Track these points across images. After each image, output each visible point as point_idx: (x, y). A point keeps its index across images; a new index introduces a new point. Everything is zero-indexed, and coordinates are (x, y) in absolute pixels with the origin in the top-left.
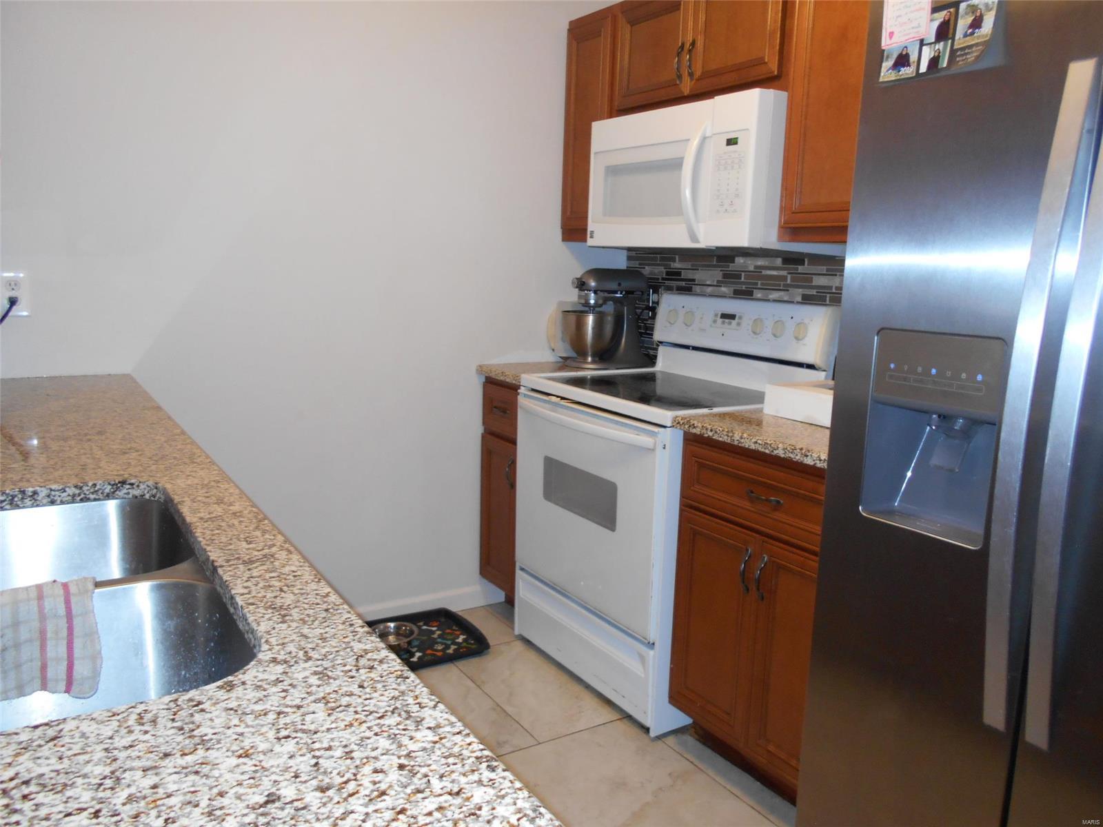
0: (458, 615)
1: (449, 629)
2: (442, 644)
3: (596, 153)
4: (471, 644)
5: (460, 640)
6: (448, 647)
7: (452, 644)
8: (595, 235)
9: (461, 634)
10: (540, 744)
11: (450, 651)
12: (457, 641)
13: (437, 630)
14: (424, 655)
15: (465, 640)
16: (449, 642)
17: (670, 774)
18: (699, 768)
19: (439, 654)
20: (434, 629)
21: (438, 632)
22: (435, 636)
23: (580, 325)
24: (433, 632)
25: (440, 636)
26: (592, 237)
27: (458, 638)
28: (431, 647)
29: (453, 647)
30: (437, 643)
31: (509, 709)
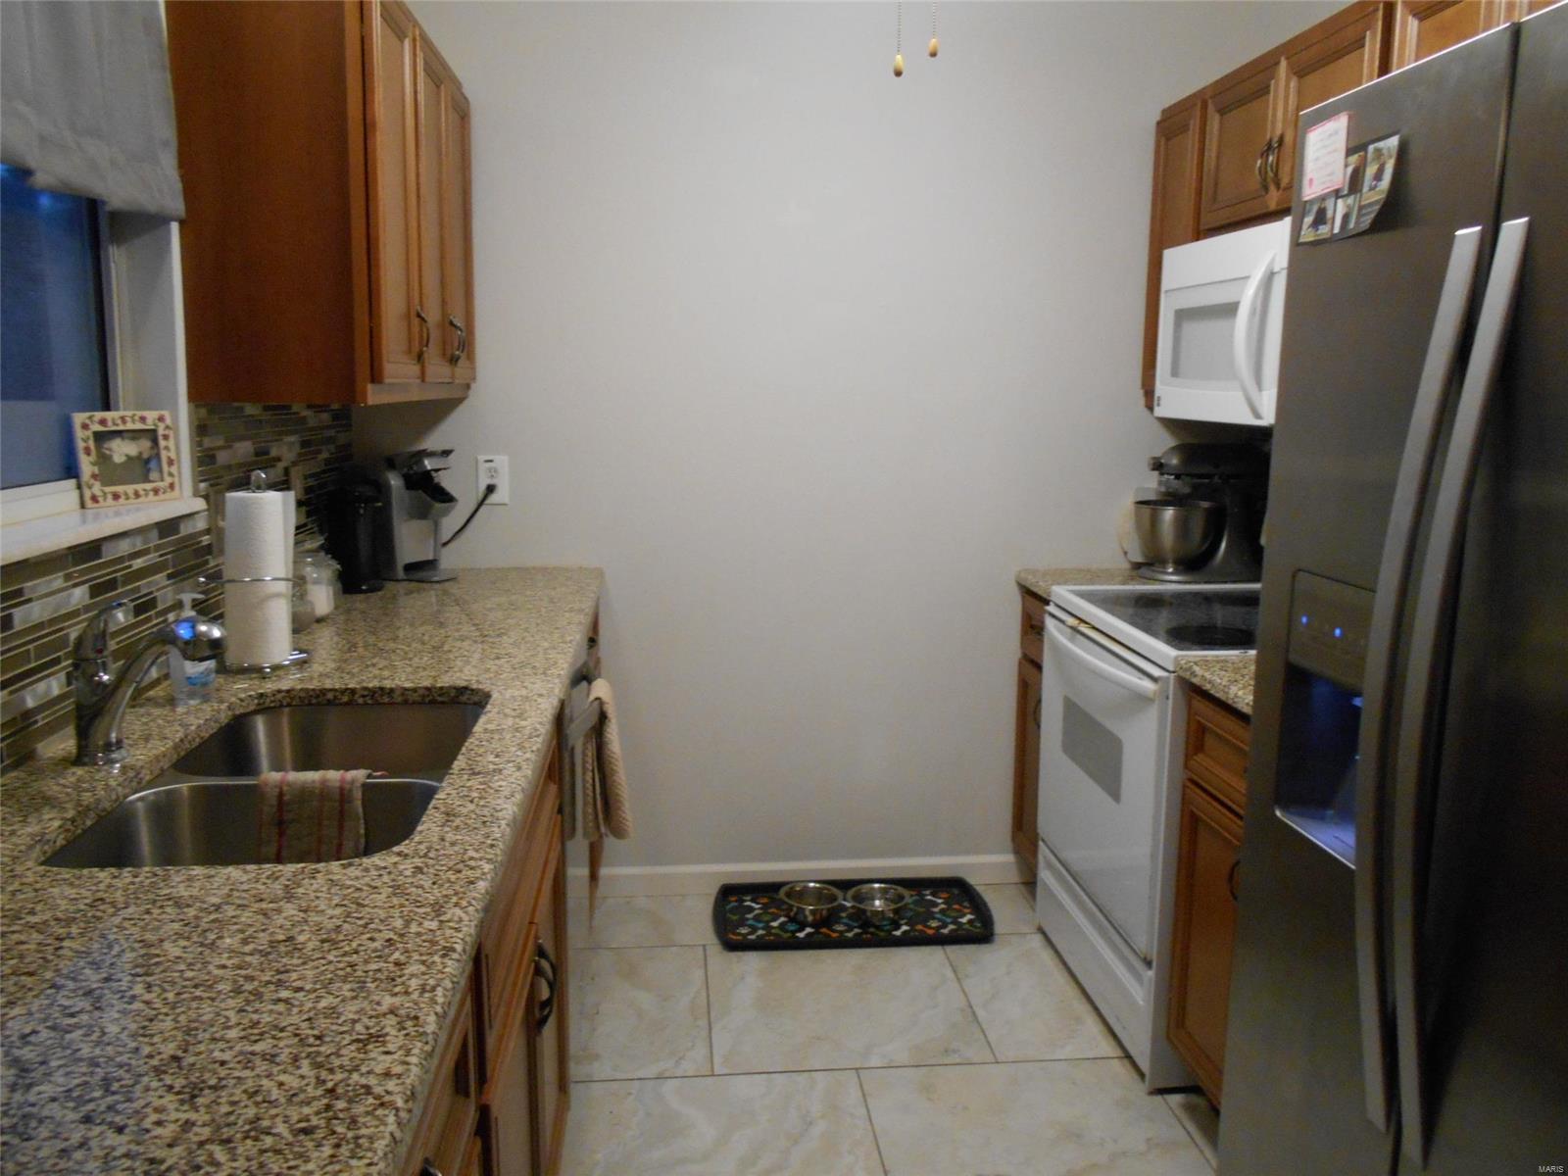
0: (975, 890)
1: (958, 904)
2: (939, 920)
3: (1166, 292)
4: (976, 927)
5: (964, 920)
6: (945, 926)
7: (952, 923)
8: (1162, 402)
9: (971, 913)
10: (998, 1063)
11: (945, 931)
12: (960, 920)
13: (942, 903)
14: (913, 929)
15: (970, 922)
16: (949, 920)
17: (1149, 1140)
18: (1195, 1143)
19: (931, 932)
20: (940, 901)
21: (943, 906)
22: (936, 910)
23: (1155, 521)
24: (936, 905)
25: (942, 911)
26: (1159, 405)
27: (964, 915)
28: (924, 922)
29: (951, 927)
30: (934, 918)
31: (981, 1013)
